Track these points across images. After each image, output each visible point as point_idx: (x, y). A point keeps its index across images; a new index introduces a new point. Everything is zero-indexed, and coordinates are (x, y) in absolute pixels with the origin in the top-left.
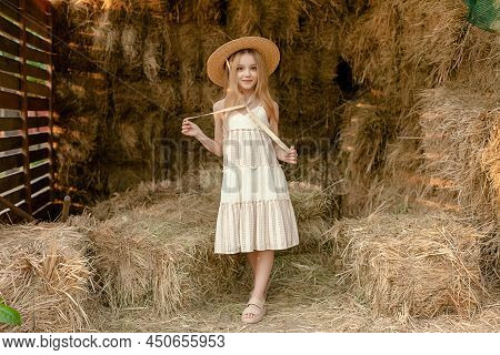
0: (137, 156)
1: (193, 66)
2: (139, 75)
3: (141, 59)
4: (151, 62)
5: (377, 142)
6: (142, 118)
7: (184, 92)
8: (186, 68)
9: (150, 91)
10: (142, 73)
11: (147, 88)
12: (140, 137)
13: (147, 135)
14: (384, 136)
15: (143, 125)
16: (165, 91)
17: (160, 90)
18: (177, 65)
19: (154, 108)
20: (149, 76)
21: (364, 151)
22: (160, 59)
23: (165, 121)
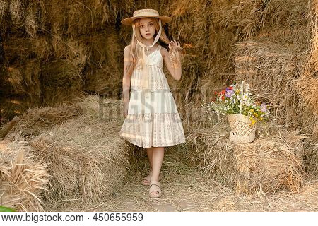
0: (22, 90)
1: (61, 27)
2: (23, 32)
3: (24, 21)
4: (32, 24)
5: (192, 78)
6: (24, 63)
7: (55, 45)
8: (56, 28)
9: (30, 44)
10: (25, 32)
11: (28, 42)
12: (24, 77)
13: (29, 76)
14: (197, 74)
15: (25, 68)
16: (41, 44)
17: (38, 44)
18: (49, 26)
19: (33, 56)
20: (30, 33)
21: (184, 84)
22: (38, 22)
23: (41, 66)
